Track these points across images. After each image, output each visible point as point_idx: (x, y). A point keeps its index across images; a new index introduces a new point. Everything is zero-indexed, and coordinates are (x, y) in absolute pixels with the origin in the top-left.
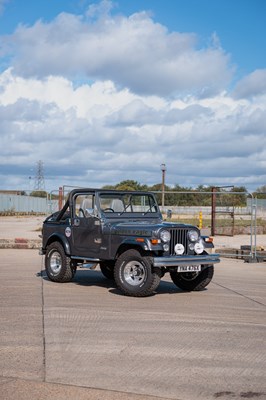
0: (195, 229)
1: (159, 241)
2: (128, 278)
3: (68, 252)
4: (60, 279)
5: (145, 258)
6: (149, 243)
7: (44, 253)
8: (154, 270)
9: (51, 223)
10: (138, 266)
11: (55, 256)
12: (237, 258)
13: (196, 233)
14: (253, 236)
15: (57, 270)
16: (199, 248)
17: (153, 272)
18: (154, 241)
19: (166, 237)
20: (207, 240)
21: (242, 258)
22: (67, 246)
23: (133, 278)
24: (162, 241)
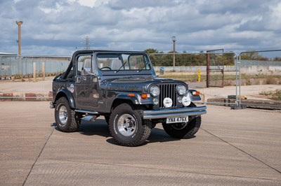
0: (183, 83)
1: (149, 96)
2: (122, 129)
3: (73, 106)
4: (67, 129)
5: (136, 111)
6: (139, 98)
7: (54, 107)
8: (144, 122)
9: (59, 81)
10: (130, 118)
11: (62, 110)
12: (225, 105)
13: (183, 87)
14: (238, 87)
15: (64, 122)
16: (186, 101)
17: (143, 124)
18: (144, 96)
19: (156, 91)
20: (194, 93)
21: (229, 106)
22: (72, 101)
23: (126, 129)
24: (152, 95)
